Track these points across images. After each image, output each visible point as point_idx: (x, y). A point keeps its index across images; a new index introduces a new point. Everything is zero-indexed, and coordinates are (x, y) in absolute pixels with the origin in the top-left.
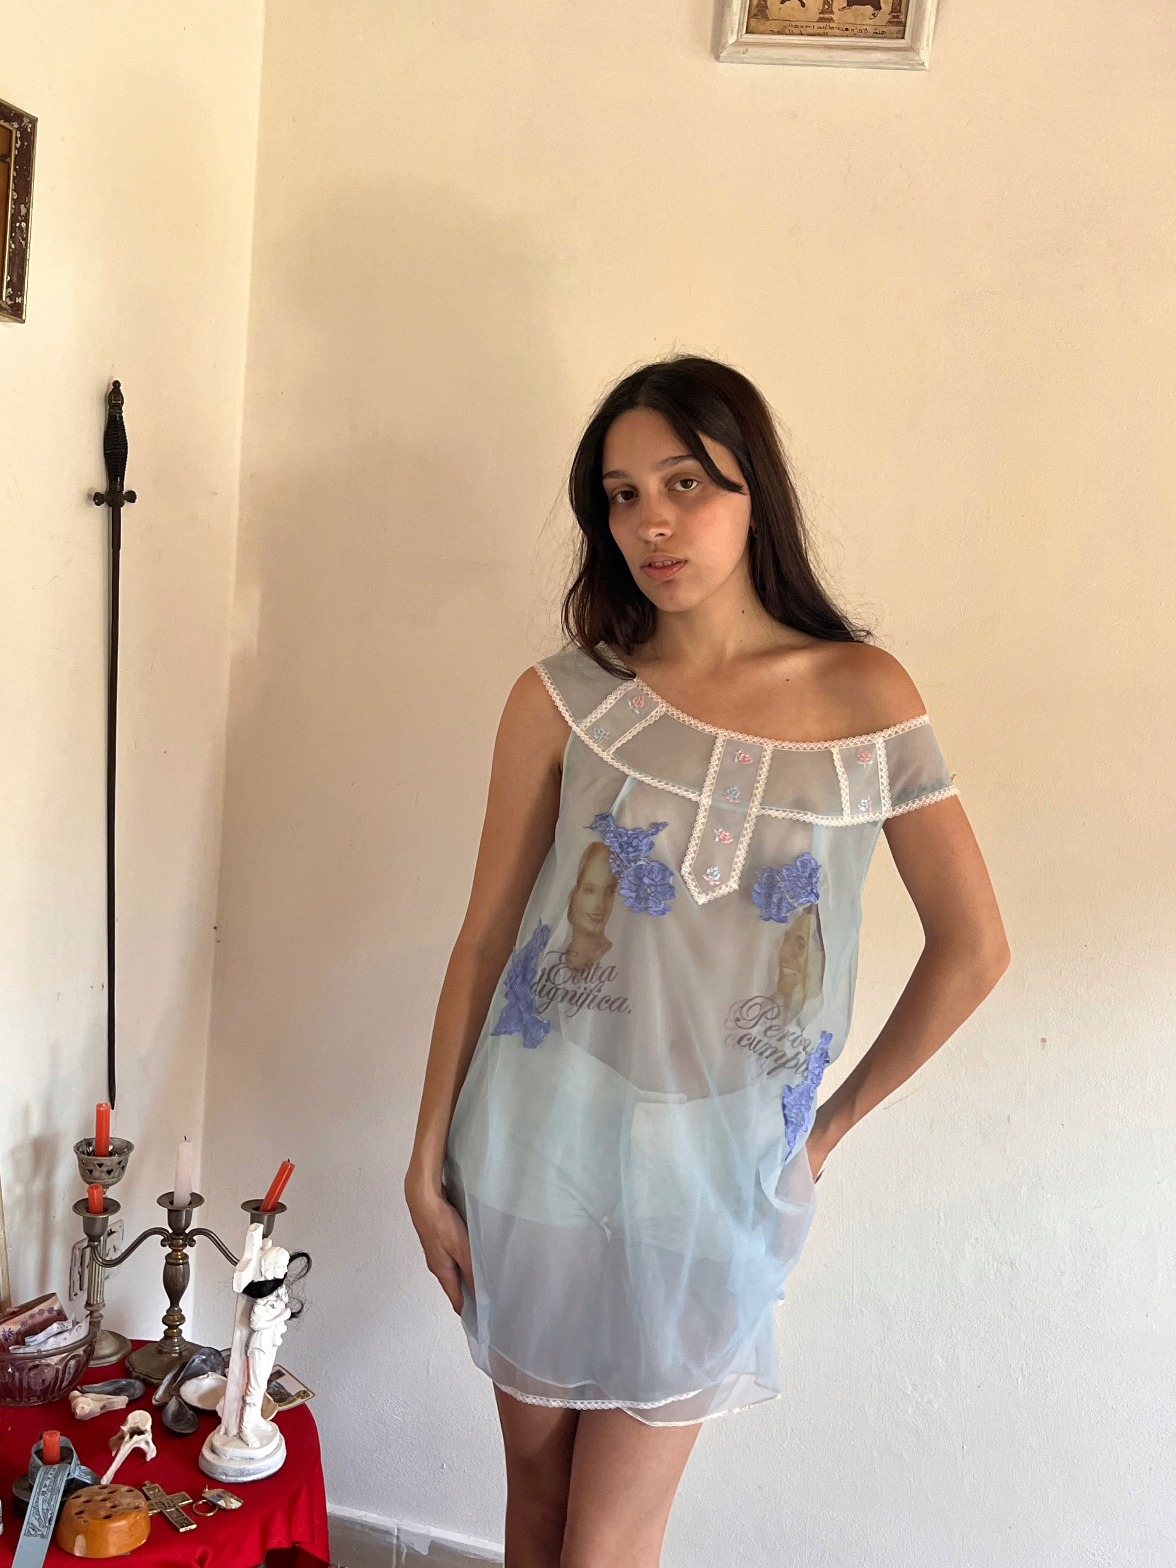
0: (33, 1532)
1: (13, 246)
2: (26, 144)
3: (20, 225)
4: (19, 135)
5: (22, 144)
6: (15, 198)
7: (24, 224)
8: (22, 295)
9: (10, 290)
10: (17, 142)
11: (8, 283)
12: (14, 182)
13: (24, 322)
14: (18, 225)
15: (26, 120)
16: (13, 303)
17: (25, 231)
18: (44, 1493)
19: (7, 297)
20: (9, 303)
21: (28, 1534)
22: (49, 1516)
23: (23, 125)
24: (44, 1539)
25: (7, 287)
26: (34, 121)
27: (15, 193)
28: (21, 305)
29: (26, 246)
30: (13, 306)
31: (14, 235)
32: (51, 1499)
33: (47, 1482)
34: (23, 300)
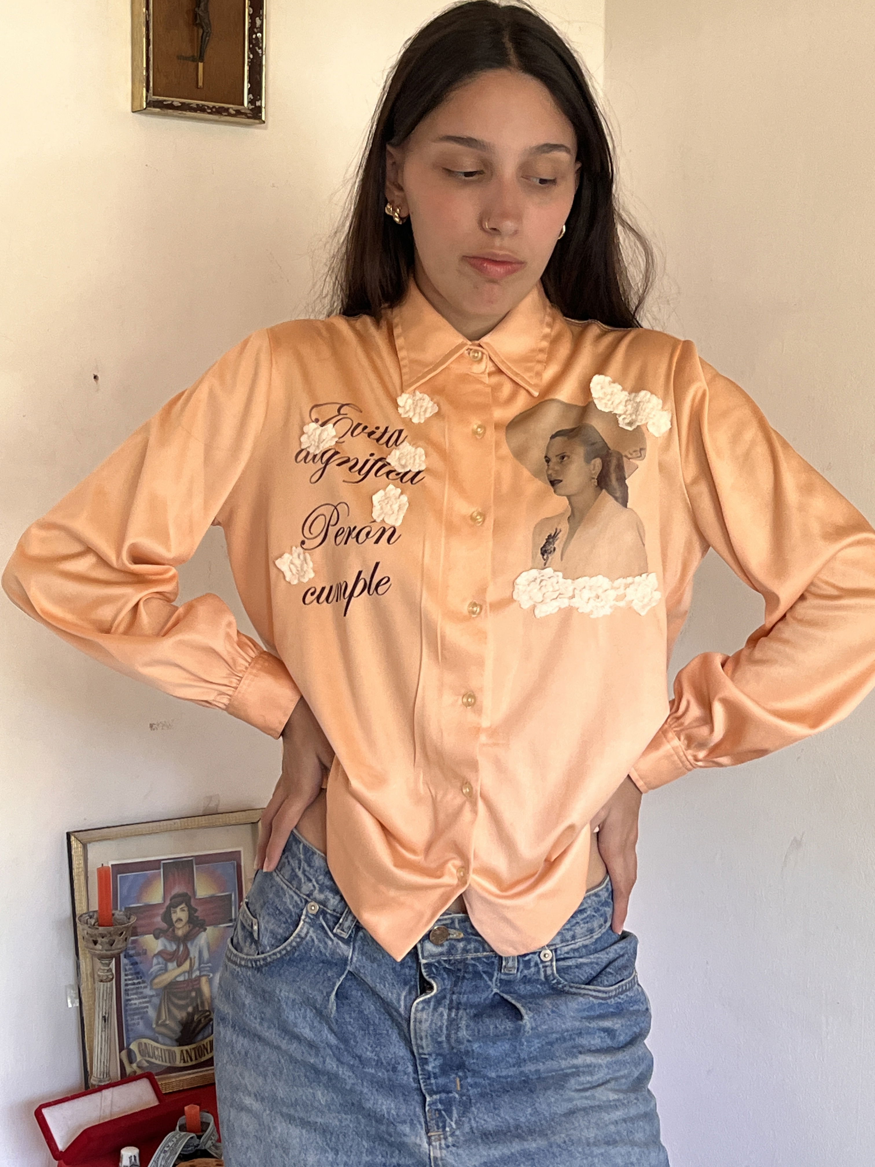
1: (251, 56)
3: (257, 37)
6: (251, 13)
7: (259, 35)
8: (261, 99)
9: (251, 96)
11: (249, 90)
13: (264, 122)
14: (254, 36)
16: (253, 107)
17: (260, 41)
19: (249, 102)
20: (251, 107)
25: (249, 93)
27: (251, 9)
28: (260, 108)
29: (262, 54)
30: (251, 110)
31: (251, 46)
32: (168, 1158)
33: (170, 1144)
34: (261, 103)
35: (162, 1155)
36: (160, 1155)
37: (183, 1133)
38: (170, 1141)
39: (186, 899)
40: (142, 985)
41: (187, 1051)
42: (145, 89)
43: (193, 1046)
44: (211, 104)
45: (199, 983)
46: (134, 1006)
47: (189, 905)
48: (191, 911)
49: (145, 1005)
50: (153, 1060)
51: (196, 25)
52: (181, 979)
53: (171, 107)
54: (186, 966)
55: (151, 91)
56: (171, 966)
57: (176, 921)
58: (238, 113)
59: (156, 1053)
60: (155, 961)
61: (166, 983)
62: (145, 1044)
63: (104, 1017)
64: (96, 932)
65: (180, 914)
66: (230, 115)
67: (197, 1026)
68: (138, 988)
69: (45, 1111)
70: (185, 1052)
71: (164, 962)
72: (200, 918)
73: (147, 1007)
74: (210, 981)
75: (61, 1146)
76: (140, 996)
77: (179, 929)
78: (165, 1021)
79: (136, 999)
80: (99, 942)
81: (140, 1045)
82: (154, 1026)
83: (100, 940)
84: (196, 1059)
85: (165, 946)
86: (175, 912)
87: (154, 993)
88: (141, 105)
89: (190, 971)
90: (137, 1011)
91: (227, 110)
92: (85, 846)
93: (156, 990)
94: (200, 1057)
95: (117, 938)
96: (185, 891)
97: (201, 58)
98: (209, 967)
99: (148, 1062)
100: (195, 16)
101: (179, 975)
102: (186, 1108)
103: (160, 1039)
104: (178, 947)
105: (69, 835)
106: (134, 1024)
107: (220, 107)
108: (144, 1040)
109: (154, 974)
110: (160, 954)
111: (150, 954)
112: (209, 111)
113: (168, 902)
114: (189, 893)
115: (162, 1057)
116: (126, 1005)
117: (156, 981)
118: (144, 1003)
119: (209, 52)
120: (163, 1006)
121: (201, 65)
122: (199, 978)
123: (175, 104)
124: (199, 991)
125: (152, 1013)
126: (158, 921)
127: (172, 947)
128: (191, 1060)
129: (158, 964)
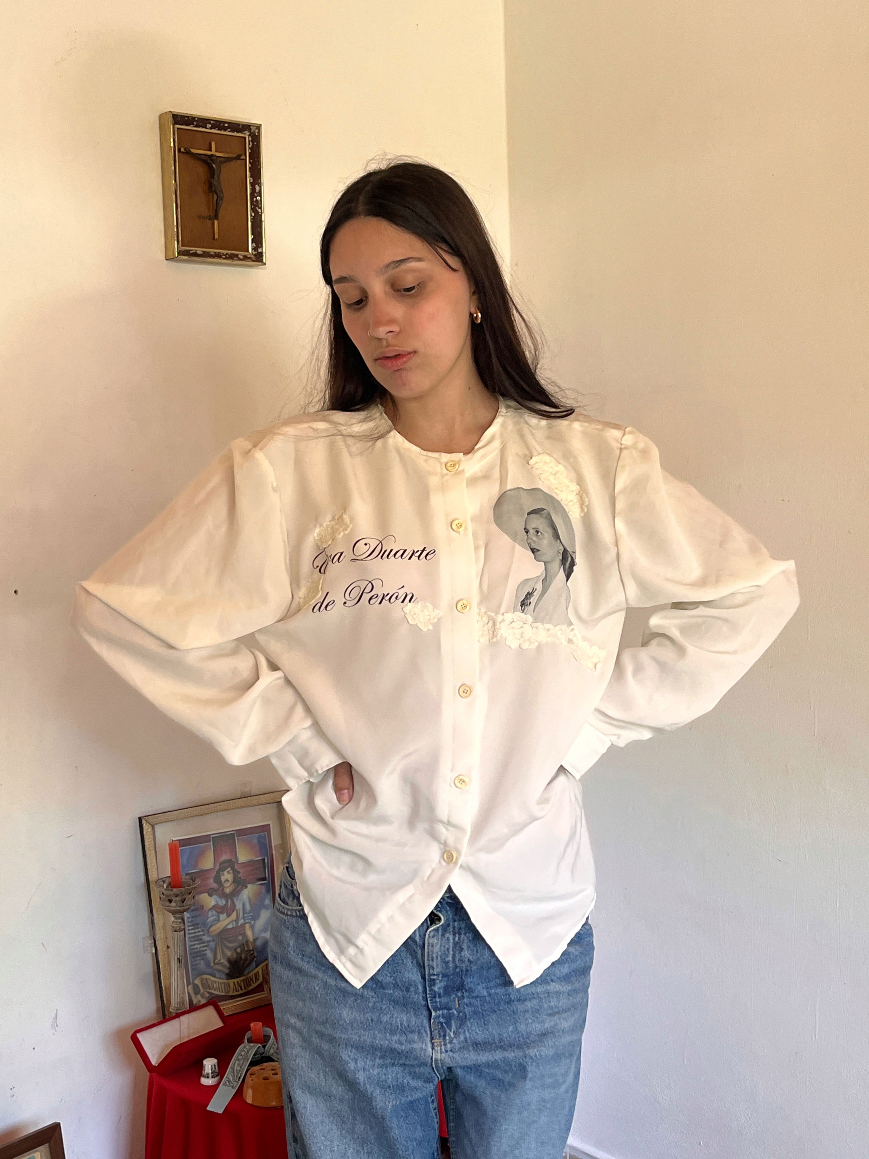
0: (228, 1083)
1: (253, 214)
2: (255, 143)
3: (257, 200)
4: (250, 139)
5: (253, 144)
6: (252, 181)
7: (258, 198)
8: (262, 247)
9: (254, 244)
10: (249, 144)
11: (253, 240)
12: (250, 171)
13: (265, 264)
14: (255, 199)
15: (253, 129)
16: (256, 252)
17: (260, 202)
18: (239, 1060)
19: (253, 249)
21: (225, 1084)
22: (239, 1075)
23: (252, 131)
24: (233, 1089)
25: (252, 243)
26: (259, 127)
27: (251, 179)
28: (262, 253)
29: (261, 212)
30: (255, 255)
31: (253, 207)
32: (243, 1064)
33: (243, 1053)
34: (262, 250)
35: (237, 1062)
36: (235, 1063)
37: (252, 1045)
38: (242, 1051)
39: (231, 864)
40: (201, 933)
41: (237, 982)
42: (176, 242)
43: (242, 978)
44: (225, 252)
45: (244, 929)
46: (196, 950)
47: (233, 869)
48: (235, 872)
49: (204, 949)
50: (213, 991)
51: (212, 192)
52: (230, 926)
53: (195, 255)
54: (234, 916)
55: (180, 243)
56: (223, 917)
57: (225, 882)
58: (246, 258)
59: (215, 986)
60: (210, 914)
61: (219, 931)
62: (206, 979)
63: (179, 959)
64: (172, 893)
65: (227, 876)
66: (240, 259)
67: (244, 963)
68: (198, 936)
69: (139, 1035)
70: (236, 983)
71: (217, 914)
72: (242, 878)
73: (206, 950)
74: (252, 927)
75: (154, 1061)
76: (200, 942)
77: (227, 887)
78: (220, 960)
79: (197, 944)
80: (174, 901)
81: (202, 979)
82: (212, 965)
83: (174, 899)
84: (245, 988)
85: (217, 902)
86: (223, 875)
87: (211, 939)
88: (174, 254)
89: (237, 921)
90: (198, 954)
91: (237, 256)
92: (153, 827)
93: (212, 936)
94: (248, 987)
95: (188, 897)
96: (230, 858)
97: (216, 217)
98: (251, 916)
99: (208, 993)
100: (211, 185)
101: (228, 924)
102: (252, 1025)
103: (217, 975)
104: (227, 902)
105: (140, 819)
106: (197, 964)
107: (231, 254)
108: (205, 976)
109: (209, 925)
110: (214, 907)
111: (206, 908)
112: (224, 257)
113: (217, 868)
114: (233, 860)
115: (219, 988)
116: (190, 949)
117: (211, 929)
118: (204, 947)
119: (222, 212)
120: (218, 948)
121: (216, 222)
122: (243, 925)
123: (198, 252)
124: (244, 935)
125: (209, 954)
126: (212, 883)
127: (222, 902)
128: (242, 989)
129: (213, 916)
